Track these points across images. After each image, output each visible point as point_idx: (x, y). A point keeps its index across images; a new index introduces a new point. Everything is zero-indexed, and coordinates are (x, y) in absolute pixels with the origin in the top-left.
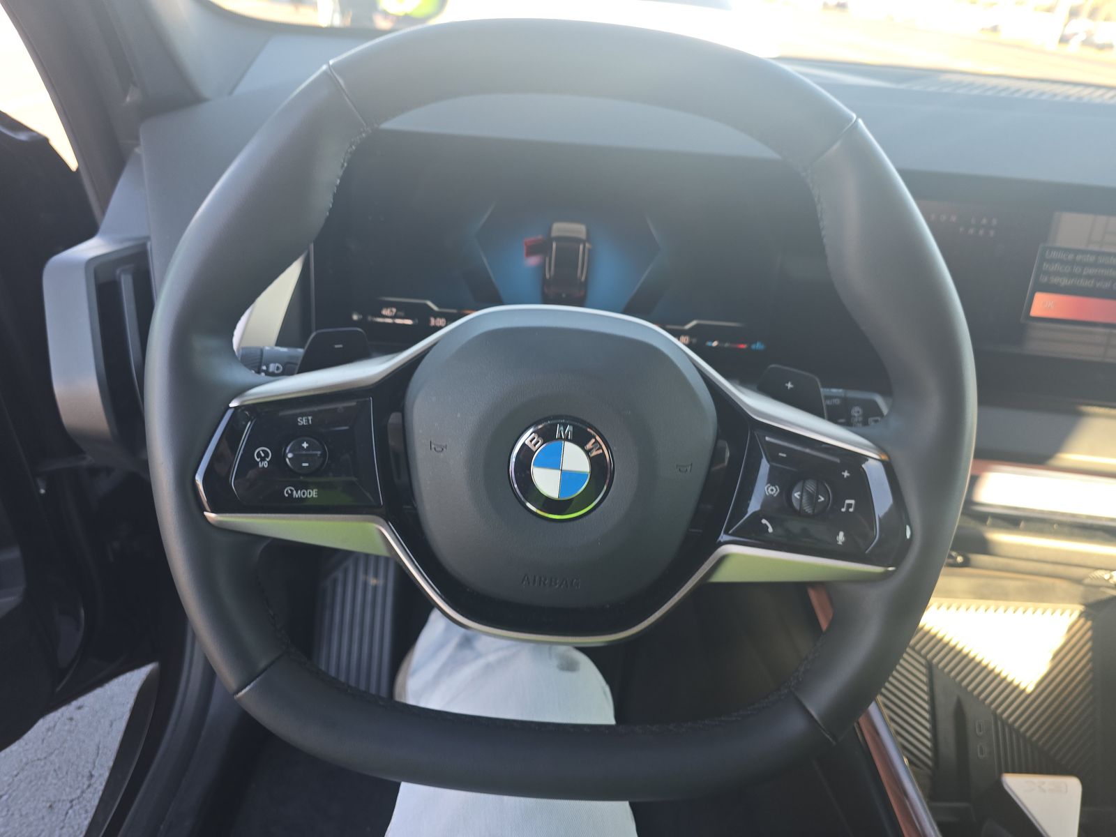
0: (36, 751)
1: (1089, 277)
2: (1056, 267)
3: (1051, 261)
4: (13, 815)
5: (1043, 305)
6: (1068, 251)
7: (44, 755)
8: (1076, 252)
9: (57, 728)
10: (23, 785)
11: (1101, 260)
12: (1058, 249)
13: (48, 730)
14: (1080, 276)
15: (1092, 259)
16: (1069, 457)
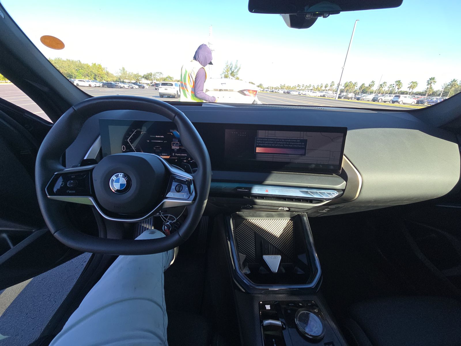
0: (72, 273)
1: (266, 144)
2: (259, 142)
3: (258, 141)
4: (64, 289)
5: (258, 150)
6: (261, 138)
7: (74, 274)
8: (263, 138)
9: (78, 267)
10: (68, 282)
11: (268, 140)
12: (259, 138)
13: (76, 268)
14: (265, 143)
15: (267, 140)
16: (267, 182)
